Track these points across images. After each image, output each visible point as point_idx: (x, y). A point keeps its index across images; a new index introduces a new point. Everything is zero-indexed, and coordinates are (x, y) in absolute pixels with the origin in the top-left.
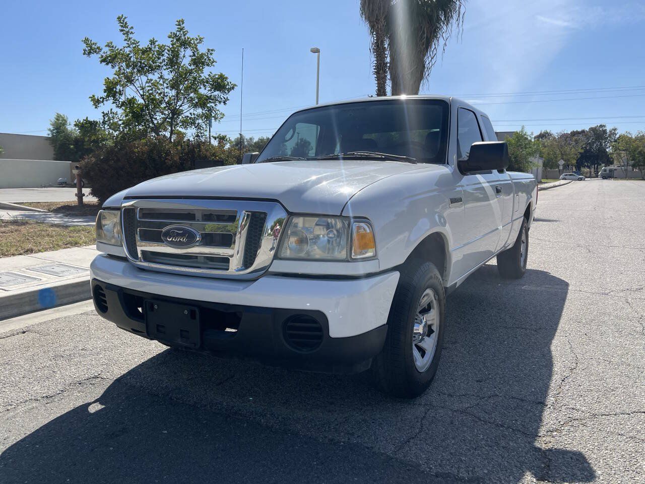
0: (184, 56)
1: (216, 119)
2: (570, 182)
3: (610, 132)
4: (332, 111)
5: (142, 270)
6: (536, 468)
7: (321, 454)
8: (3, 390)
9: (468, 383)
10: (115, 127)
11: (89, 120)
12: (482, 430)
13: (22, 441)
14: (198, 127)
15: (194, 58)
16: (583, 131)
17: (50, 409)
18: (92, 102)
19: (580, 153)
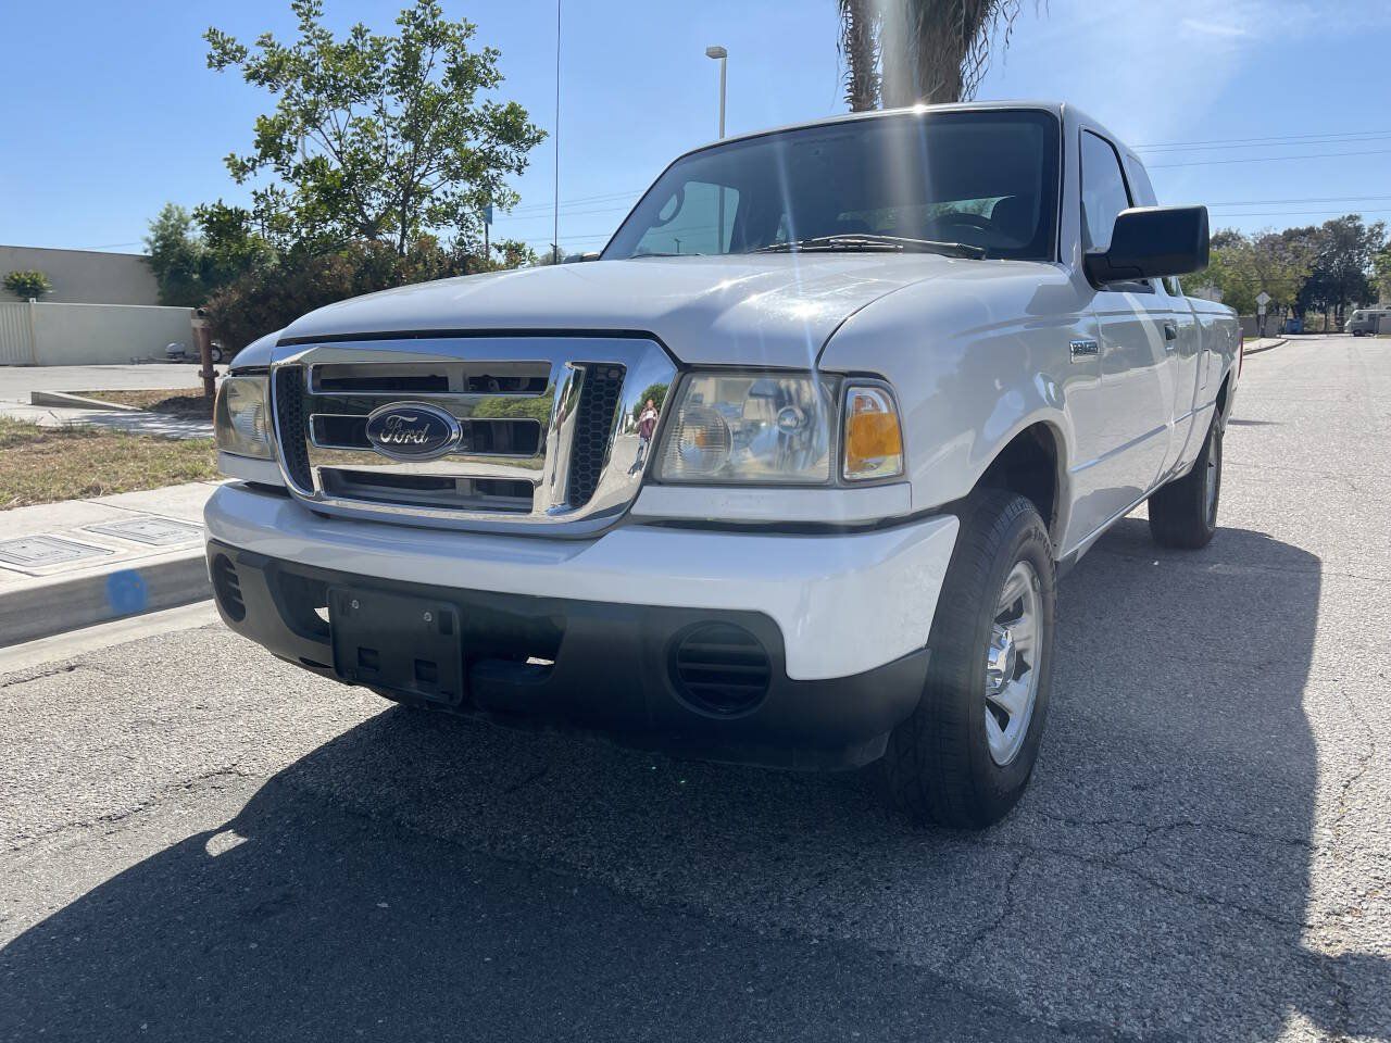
0: (431, 65)
1: (500, 205)
2: (1283, 343)
3: (1371, 230)
4: (779, 146)
5: (325, 517)
6: (1312, 1010)
7: (763, 968)
8: (11, 800)
9: (1112, 792)
10: (282, 225)
11: (224, 205)
12: (1163, 910)
13: (42, 925)
14: (462, 222)
15: (454, 66)
16: (1311, 231)
17: (115, 848)
18: (230, 169)
19: (1306, 278)
